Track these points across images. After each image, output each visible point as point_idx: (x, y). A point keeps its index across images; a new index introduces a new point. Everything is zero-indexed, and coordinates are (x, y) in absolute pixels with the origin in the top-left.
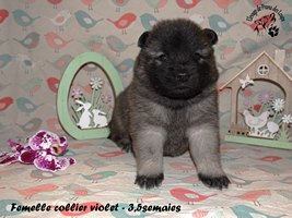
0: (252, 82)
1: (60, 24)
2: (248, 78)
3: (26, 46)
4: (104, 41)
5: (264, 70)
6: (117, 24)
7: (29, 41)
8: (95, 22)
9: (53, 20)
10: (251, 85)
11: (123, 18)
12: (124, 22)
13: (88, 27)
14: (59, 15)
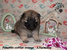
0: (49, 20)
1: (8, 7)
2: (48, 19)
3: (1, 12)
4: (17, 11)
5: (52, 17)
6: (19, 7)
7: (2, 11)
8: (15, 7)
9: (7, 6)
10: (49, 21)
11: (20, 6)
12: (21, 7)
13: (13, 8)
14: (8, 5)
